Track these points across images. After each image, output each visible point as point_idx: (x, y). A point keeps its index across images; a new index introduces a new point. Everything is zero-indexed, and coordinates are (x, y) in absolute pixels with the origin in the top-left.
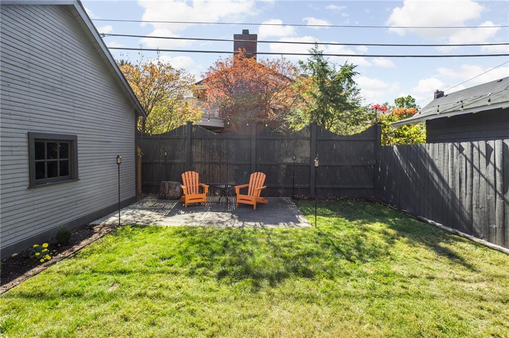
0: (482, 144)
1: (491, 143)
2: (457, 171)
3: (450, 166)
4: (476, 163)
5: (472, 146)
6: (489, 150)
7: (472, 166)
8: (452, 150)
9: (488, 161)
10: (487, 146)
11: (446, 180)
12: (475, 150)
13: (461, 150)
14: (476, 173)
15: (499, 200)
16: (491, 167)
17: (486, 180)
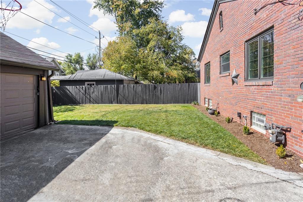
0: (81, 86)
1: (83, 86)
2: (76, 92)
3: (74, 91)
4: (80, 90)
5: (79, 87)
6: (83, 87)
7: (79, 90)
8: (75, 87)
9: (82, 90)
10: (82, 87)
11: (73, 94)
12: (80, 88)
13: (77, 87)
14: (80, 92)
15: (84, 96)
16: (83, 90)
17: (82, 93)
